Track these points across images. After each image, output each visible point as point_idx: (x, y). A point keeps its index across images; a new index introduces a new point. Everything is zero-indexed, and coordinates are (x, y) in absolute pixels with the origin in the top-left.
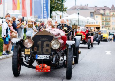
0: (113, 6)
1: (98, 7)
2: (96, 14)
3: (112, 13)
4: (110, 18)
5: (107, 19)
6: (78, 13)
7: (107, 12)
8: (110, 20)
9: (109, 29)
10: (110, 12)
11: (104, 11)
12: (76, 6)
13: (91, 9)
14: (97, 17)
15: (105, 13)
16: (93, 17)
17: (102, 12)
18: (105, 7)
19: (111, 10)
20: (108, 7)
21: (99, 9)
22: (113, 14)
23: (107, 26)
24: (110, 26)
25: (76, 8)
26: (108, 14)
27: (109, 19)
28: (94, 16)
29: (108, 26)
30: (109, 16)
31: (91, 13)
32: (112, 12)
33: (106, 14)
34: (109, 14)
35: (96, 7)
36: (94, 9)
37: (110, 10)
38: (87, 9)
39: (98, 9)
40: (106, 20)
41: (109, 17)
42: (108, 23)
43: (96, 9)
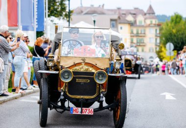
0: (151, 7)
1: (123, 10)
2: (120, 23)
3: (148, 22)
4: (145, 31)
5: (140, 32)
6: (94, 21)
7: (140, 19)
8: (144, 34)
9: (143, 51)
10: (145, 19)
11: (135, 18)
12: (82, 7)
13: (110, 13)
14: (121, 28)
15: (135, 22)
16: (115, 29)
17: (130, 18)
18: (135, 9)
19: (147, 15)
20: (142, 10)
21: (124, 12)
22: (151, 22)
23: (140, 46)
24: (144, 46)
25: (82, 12)
26: (141, 22)
27: (143, 32)
28: (117, 27)
29: (141, 44)
30: (143, 26)
31: (111, 20)
32: (150, 18)
33: (138, 23)
34: (143, 24)
35: (119, 9)
36: (115, 13)
37: (145, 14)
38: (103, 13)
39: (123, 14)
40: (138, 33)
41: (143, 29)
42: (140, 40)
43: (119, 13)
